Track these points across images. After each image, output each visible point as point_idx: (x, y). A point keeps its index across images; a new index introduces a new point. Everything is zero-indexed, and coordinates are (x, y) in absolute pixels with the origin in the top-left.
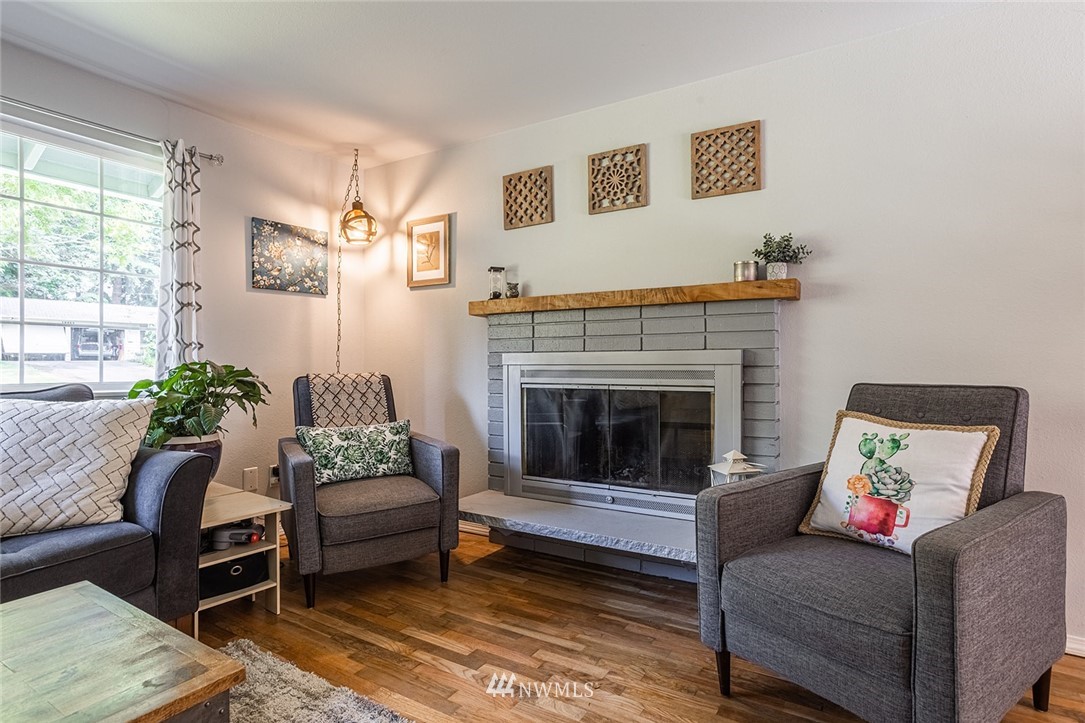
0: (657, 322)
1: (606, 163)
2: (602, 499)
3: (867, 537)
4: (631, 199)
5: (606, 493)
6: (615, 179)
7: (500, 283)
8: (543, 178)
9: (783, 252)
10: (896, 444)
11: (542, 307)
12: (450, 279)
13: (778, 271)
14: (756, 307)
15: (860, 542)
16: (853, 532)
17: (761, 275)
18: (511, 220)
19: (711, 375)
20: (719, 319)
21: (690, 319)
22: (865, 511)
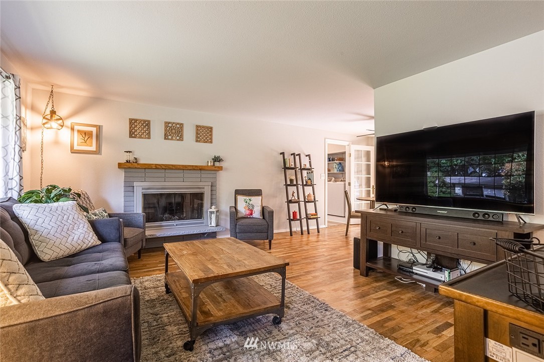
0: (188, 174)
1: (170, 125)
2: (173, 225)
3: (249, 216)
4: (178, 138)
5: (174, 223)
6: (174, 131)
7: (131, 157)
8: (147, 124)
9: (217, 159)
10: (250, 200)
11: (148, 167)
12: (98, 151)
13: (217, 164)
14: (213, 172)
15: (247, 218)
16: (246, 217)
17: (214, 165)
18: (132, 135)
19: (204, 188)
20: (205, 174)
21: (197, 174)
22: (248, 212)
